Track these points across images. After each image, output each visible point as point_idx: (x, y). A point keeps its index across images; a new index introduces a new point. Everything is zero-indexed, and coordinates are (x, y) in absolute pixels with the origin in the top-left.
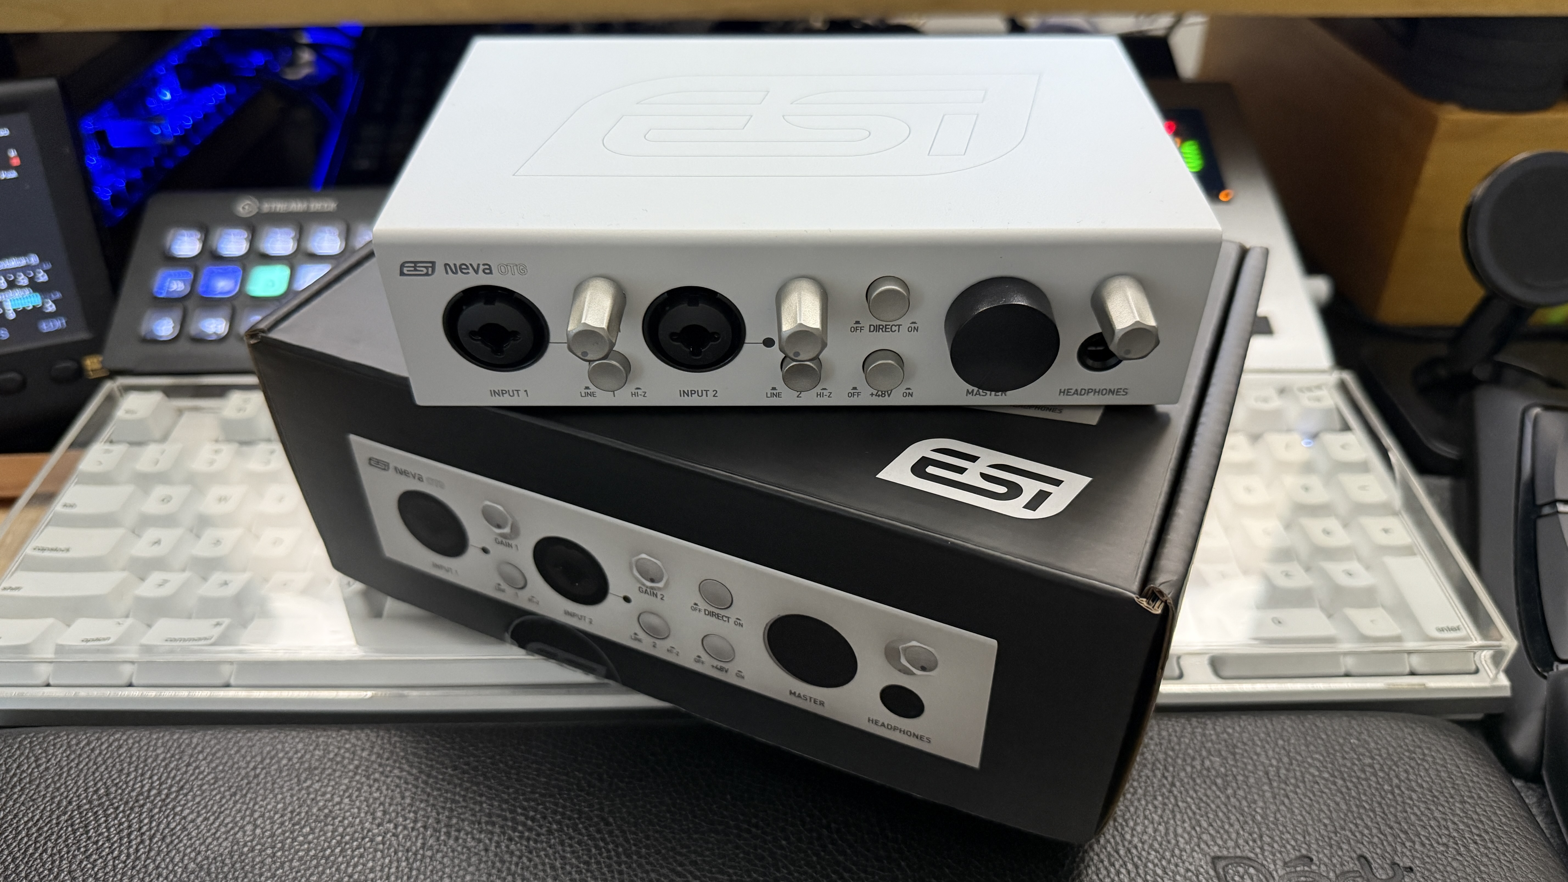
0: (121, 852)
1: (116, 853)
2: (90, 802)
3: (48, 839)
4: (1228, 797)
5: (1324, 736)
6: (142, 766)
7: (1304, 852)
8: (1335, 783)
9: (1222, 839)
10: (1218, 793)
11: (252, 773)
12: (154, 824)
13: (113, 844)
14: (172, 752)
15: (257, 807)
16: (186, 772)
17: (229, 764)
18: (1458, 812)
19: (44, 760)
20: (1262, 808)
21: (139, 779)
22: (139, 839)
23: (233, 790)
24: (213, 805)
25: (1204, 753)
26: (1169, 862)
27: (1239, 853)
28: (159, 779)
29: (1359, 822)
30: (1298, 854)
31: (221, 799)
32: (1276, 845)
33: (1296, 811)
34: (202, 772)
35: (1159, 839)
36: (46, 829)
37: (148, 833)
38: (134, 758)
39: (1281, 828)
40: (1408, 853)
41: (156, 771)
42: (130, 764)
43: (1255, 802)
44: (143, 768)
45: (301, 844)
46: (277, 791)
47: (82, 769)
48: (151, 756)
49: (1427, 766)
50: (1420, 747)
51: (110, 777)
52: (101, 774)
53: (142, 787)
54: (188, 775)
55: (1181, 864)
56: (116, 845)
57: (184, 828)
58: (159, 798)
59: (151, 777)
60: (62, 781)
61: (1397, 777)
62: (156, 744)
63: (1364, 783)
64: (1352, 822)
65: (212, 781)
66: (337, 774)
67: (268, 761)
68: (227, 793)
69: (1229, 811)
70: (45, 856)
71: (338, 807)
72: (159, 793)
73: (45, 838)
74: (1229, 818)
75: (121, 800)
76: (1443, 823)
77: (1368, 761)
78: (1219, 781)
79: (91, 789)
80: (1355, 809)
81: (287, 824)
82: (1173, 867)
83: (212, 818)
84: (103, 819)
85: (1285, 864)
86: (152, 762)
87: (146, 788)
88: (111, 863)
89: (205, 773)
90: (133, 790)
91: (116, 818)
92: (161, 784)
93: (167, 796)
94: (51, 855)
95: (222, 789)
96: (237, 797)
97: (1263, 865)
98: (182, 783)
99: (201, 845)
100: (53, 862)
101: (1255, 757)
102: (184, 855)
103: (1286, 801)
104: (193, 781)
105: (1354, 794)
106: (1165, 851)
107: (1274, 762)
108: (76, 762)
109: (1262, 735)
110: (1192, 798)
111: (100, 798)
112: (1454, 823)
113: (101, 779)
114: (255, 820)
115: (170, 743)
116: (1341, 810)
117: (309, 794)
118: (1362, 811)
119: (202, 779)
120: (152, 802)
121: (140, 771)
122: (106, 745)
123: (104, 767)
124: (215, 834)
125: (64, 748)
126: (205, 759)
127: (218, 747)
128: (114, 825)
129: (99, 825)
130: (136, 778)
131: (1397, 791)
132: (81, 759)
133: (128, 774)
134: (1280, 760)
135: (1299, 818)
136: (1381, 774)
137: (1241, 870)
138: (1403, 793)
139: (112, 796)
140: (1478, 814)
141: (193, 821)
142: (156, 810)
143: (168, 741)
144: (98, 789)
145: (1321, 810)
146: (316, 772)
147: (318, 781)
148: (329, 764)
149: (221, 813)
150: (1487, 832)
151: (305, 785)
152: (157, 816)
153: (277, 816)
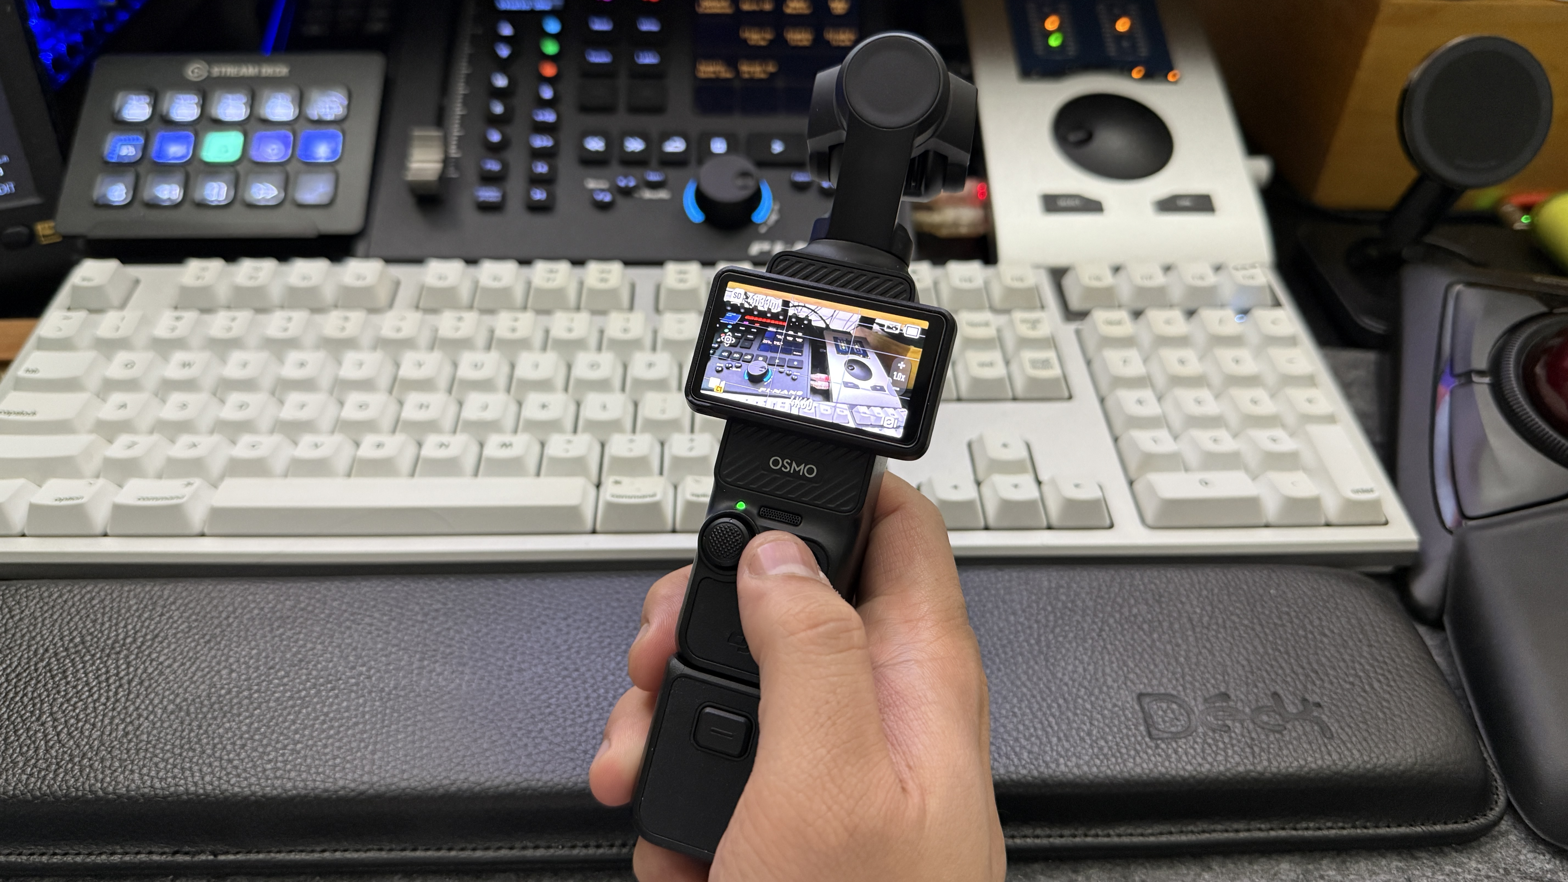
0: (100, 696)
1: (96, 696)
2: (66, 650)
3: (27, 684)
4: (1153, 641)
5: (1245, 587)
6: (116, 616)
7: (1223, 690)
8: (1253, 629)
9: (1147, 677)
10: (1145, 637)
11: (225, 622)
12: (131, 669)
13: (92, 688)
14: (144, 603)
15: (231, 653)
16: (159, 622)
17: (202, 614)
18: (1365, 654)
19: (18, 611)
20: (1185, 651)
21: (114, 628)
22: (118, 684)
23: (207, 637)
24: (188, 652)
25: (1132, 601)
26: (1097, 698)
27: (1162, 691)
28: (134, 628)
29: (1274, 663)
30: (1217, 691)
31: (196, 646)
32: (1197, 684)
33: (1217, 654)
34: (175, 622)
35: (1089, 677)
36: (25, 675)
37: (126, 678)
38: (107, 609)
39: (1202, 668)
40: (1318, 691)
41: (130, 621)
42: (103, 614)
43: (1178, 645)
44: (117, 618)
45: (278, 686)
46: (250, 638)
47: (56, 620)
48: (124, 607)
49: (1339, 614)
50: (1332, 596)
51: (85, 627)
52: (76, 624)
53: (117, 635)
54: (163, 623)
55: (1108, 700)
56: (95, 689)
57: (161, 673)
58: (134, 646)
59: (125, 627)
60: (38, 630)
61: (1311, 623)
62: (128, 597)
63: (1280, 629)
64: (1267, 663)
65: (186, 630)
66: (309, 622)
67: (240, 611)
68: (202, 641)
69: (1154, 654)
70: (26, 700)
71: (311, 653)
72: (135, 641)
73: (25, 683)
74: (1153, 660)
75: (97, 647)
76: (1350, 664)
77: (1286, 609)
78: (1146, 627)
79: (67, 638)
80: (1270, 651)
81: (262, 668)
82: (1101, 703)
83: (188, 664)
84: (81, 665)
85: (1206, 700)
86: (126, 612)
87: (121, 636)
88: (92, 705)
89: (179, 622)
90: (108, 638)
91: (93, 664)
92: (136, 633)
93: (143, 643)
94: (32, 699)
95: (197, 637)
96: (212, 644)
97: (1184, 701)
98: (156, 632)
99: (179, 687)
100: (34, 705)
101: (1180, 606)
102: (164, 697)
103: (1208, 645)
104: (168, 629)
105: (1271, 638)
106: (1094, 688)
107: (1198, 610)
108: (50, 612)
109: (1188, 586)
110: (1120, 641)
111: (76, 646)
112: (1361, 664)
113: (76, 629)
114: (231, 665)
115: (142, 595)
116: (1258, 653)
117: (282, 641)
118: (1277, 653)
119: (176, 628)
120: (128, 649)
121: (114, 621)
122: (78, 597)
123: (78, 617)
124: (192, 678)
125: (37, 600)
126: (178, 609)
127: (190, 598)
128: (92, 671)
129: (78, 671)
130: (110, 627)
131: (1310, 636)
132: (55, 610)
133: (103, 624)
134: (1203, 609)
135: (1219, 659)
136: (1295, 620)
137: (1164, 706)
138: (1315, 637)
139: (88, 644)
140: (1383, 656)
141: (169, 666)
142: (133, 657)
143: (140, 593)
144: (74, 638)
145: (1239, 653)
146: (288, 621)
147: (290, 629)
148: (300, 613)
149: (197, 658)
150: (1390, 672)
151: (278, 632)
152: (134, 662)
153: (252, 661)
